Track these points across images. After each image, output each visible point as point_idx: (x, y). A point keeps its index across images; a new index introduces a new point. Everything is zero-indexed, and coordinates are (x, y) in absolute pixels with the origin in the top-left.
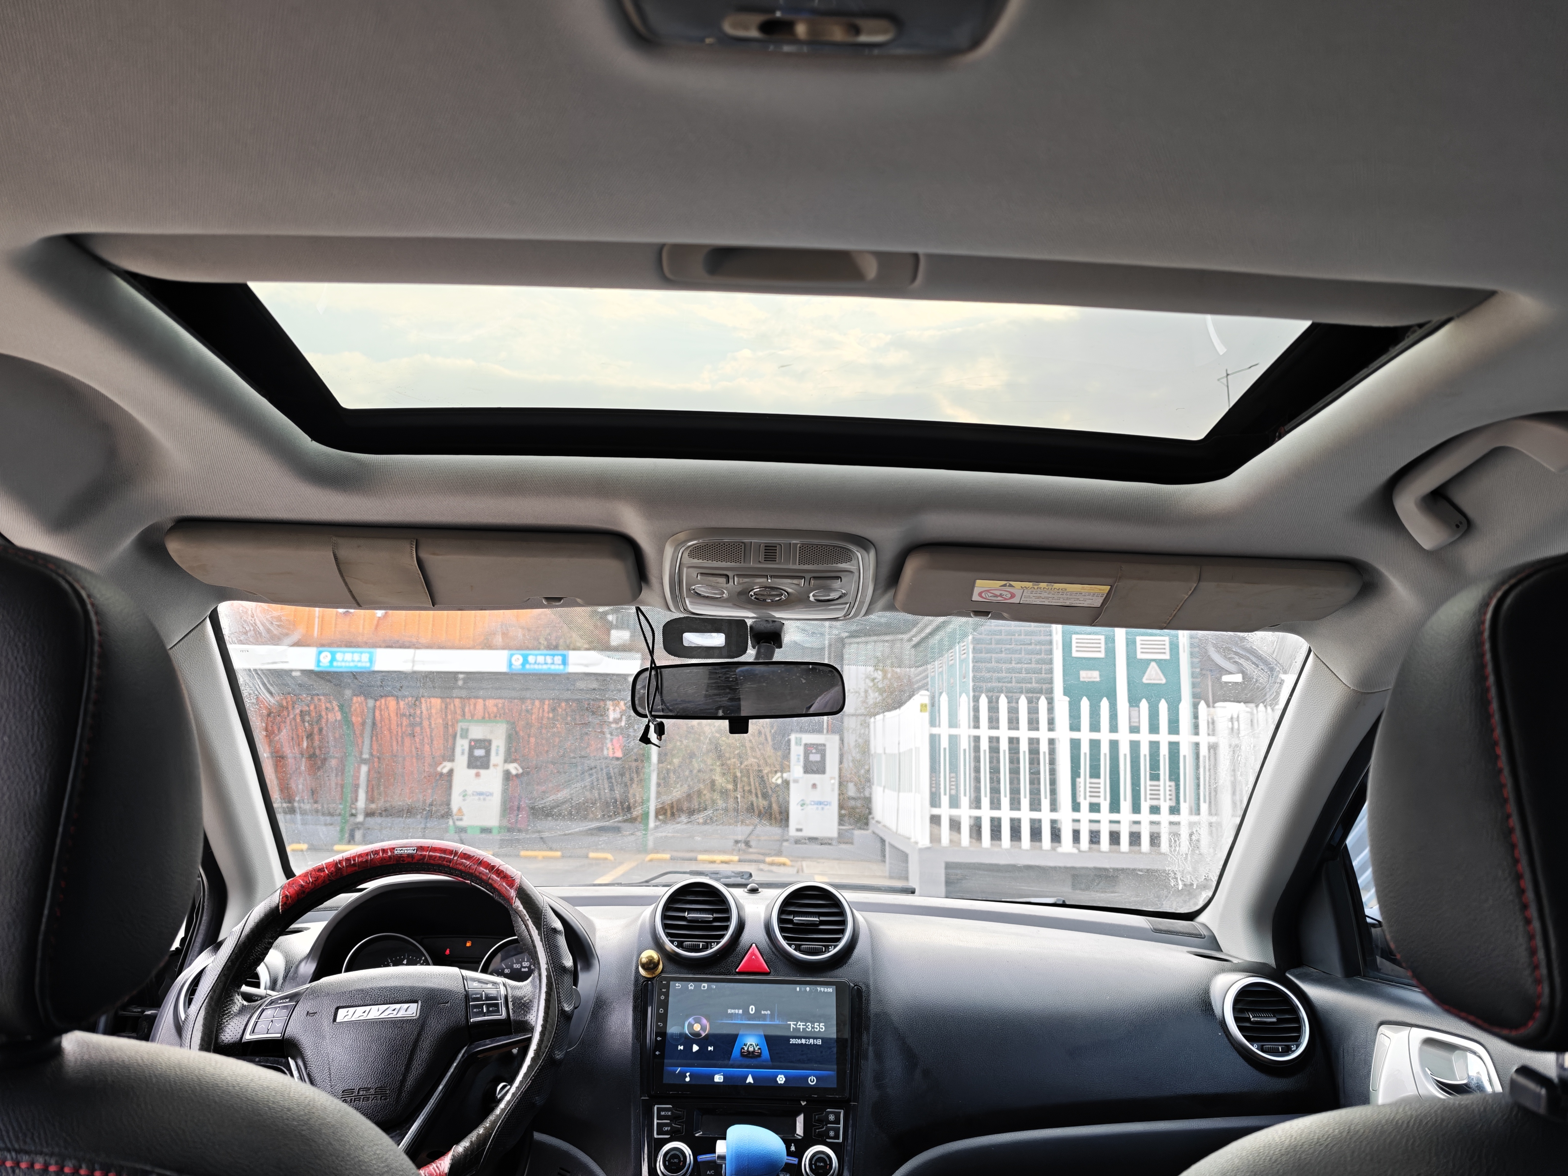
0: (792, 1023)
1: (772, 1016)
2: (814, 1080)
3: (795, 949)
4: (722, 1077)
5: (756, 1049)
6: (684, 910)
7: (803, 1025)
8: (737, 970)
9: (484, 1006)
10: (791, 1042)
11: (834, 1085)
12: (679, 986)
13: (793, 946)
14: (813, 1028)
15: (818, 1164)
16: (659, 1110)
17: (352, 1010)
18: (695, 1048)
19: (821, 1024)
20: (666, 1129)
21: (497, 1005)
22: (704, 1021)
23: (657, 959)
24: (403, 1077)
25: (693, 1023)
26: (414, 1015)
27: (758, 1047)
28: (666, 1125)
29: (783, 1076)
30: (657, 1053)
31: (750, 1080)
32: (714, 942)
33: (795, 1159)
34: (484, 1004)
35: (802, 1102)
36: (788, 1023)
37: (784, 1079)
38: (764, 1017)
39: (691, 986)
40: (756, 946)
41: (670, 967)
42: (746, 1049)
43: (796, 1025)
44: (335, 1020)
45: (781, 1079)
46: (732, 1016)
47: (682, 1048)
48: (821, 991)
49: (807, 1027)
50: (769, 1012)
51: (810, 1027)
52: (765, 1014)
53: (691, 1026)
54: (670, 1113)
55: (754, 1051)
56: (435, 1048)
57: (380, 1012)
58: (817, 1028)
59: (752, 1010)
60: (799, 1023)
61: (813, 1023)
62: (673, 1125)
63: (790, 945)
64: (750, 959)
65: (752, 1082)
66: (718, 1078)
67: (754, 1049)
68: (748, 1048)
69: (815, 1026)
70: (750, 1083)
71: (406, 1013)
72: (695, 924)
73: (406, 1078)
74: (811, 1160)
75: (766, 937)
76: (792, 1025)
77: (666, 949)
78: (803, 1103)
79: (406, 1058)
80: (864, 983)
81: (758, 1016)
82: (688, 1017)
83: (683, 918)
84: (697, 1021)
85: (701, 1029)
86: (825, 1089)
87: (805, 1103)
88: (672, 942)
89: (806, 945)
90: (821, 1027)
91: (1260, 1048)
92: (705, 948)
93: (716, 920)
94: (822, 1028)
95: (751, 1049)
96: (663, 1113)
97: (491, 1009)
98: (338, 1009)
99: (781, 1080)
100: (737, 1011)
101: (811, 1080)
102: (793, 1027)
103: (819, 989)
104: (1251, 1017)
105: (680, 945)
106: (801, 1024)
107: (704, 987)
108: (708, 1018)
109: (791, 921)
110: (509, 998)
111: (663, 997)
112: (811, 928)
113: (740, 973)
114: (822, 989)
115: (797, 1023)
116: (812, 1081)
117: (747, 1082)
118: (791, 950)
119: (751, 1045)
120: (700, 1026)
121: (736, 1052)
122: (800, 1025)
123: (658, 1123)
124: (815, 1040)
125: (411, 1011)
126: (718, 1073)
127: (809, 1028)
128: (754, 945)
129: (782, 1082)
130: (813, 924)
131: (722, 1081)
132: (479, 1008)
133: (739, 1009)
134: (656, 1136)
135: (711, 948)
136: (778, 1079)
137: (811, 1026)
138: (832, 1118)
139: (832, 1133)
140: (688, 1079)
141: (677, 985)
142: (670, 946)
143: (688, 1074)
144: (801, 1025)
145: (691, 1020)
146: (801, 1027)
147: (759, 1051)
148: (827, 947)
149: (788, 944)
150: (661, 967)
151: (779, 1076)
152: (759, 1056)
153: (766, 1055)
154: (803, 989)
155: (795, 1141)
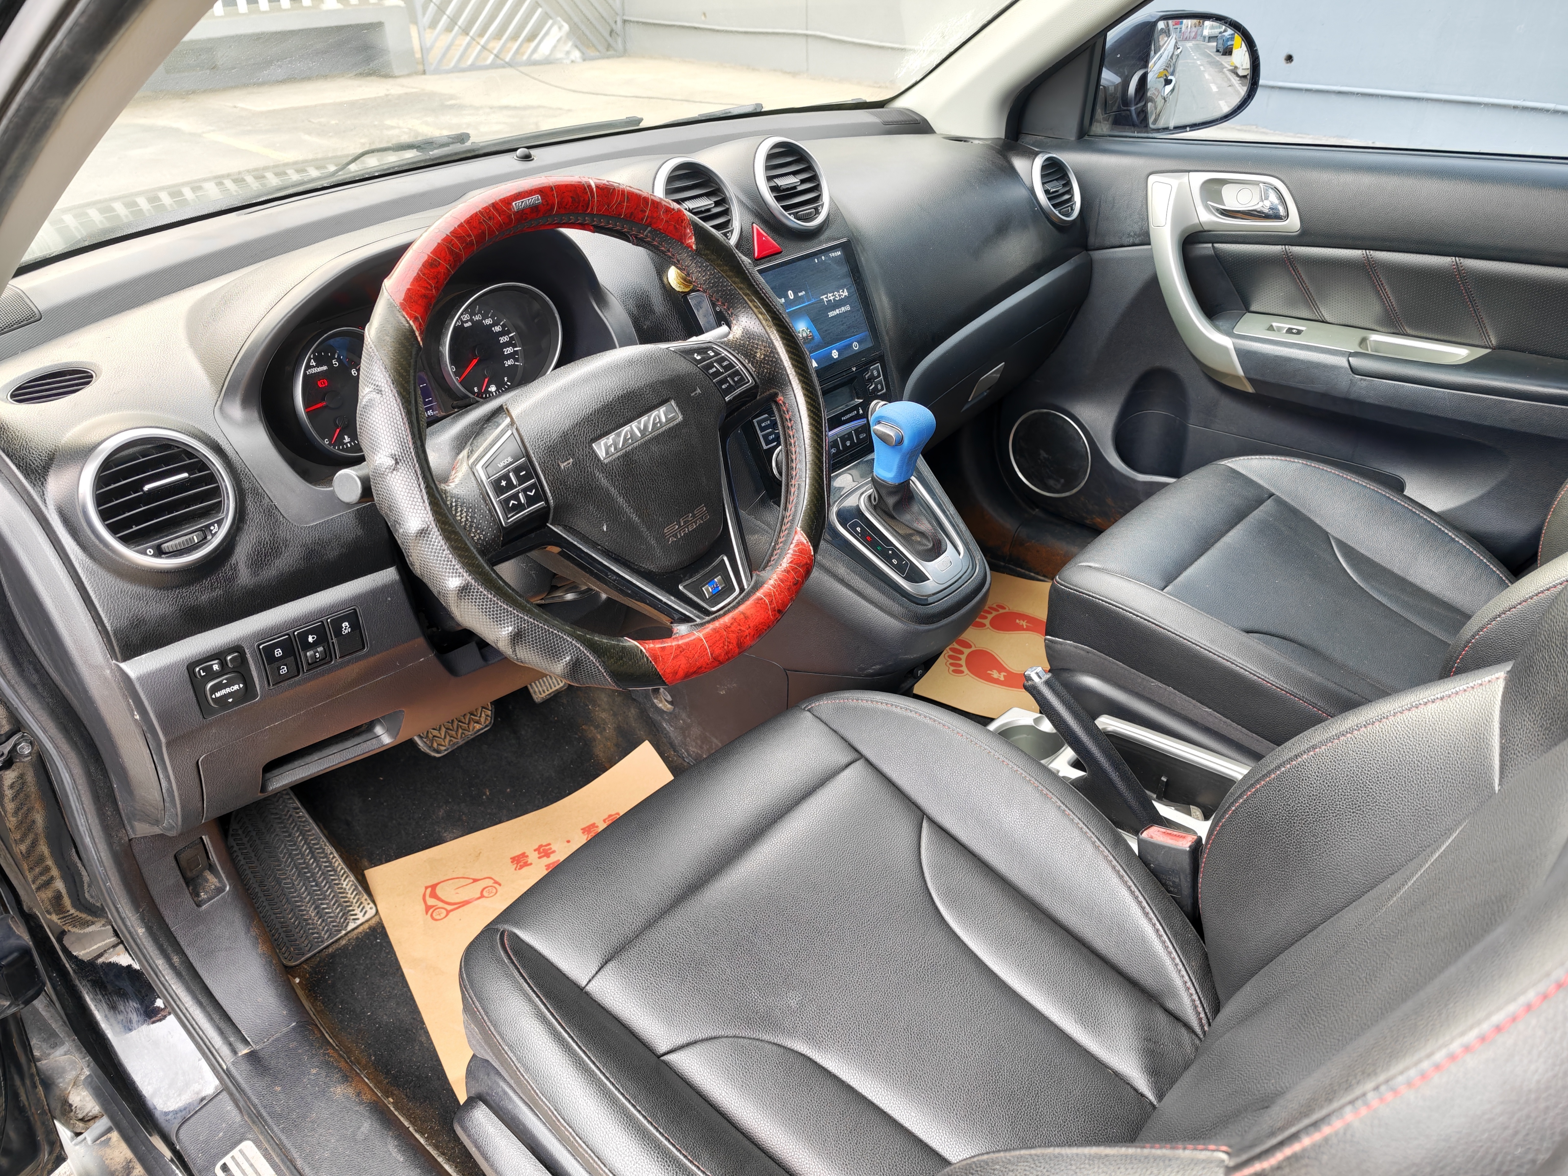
0: (824, 297)
1: (808, 297)
3: (798, 219)
5: (809, 333)
10: (830, 317)
11: (869, 344)
13: (795, 216)
14: (840, 295)
16: (759, 423)
19: (844, 290)
20: (771, 438)
27: (809, 330)
28: (769, 434)
29: (835, 351)
31: (814, 365)
33: (864, 420)
35: (854, 368)
36: (821, 297)
37: (837, 353)
38: (802, 299)
42: (801, 336)
43: (827, 298)
48: (833, 257)
49: (835, 296)
50: (804, 292)
52: (802, 296)
54: (769, 422)
55: (807, 336)
58: (842, 295)
59: (791, 295)
61: (838, 291)
62: (774, 432)
63: (792, 215)
64: (760, 243)
65: (816, 366)
76: (825, 299)
81: (797, 299)
86: (868, 349)
87: (856, 368)
89: (803, 212)
90: (844, 292)
94: (846, 294)
95: (805, 335)
96: (763, 425)
99: (835, 354)
100: (781, 301)
101: (854, 346)
102: (826, 301)
103: (831, 255)
106: (831, 295)
112: (796, 190)
114: (833, 254)
115: (827, 295)
116: (856, 346)
117: (813, 367)
118: (794, 221)
119: (803, 330)
123: (763, 436)
124: (846, 307)
127: (837, 297)
129: (837, 357)
133: (782, 298)
134: (766, 448)
136: (832, 355)
137: (838, 295)
138: (874, 373)
139: (878, 387)
144: (831, 297)
146: (832, 298)
147: (812, 334)
148: (816, 208)
151: (833, 352)
152: (813, 338)
153: (818, 337)
154: (820, 260)
155: (860, 405)
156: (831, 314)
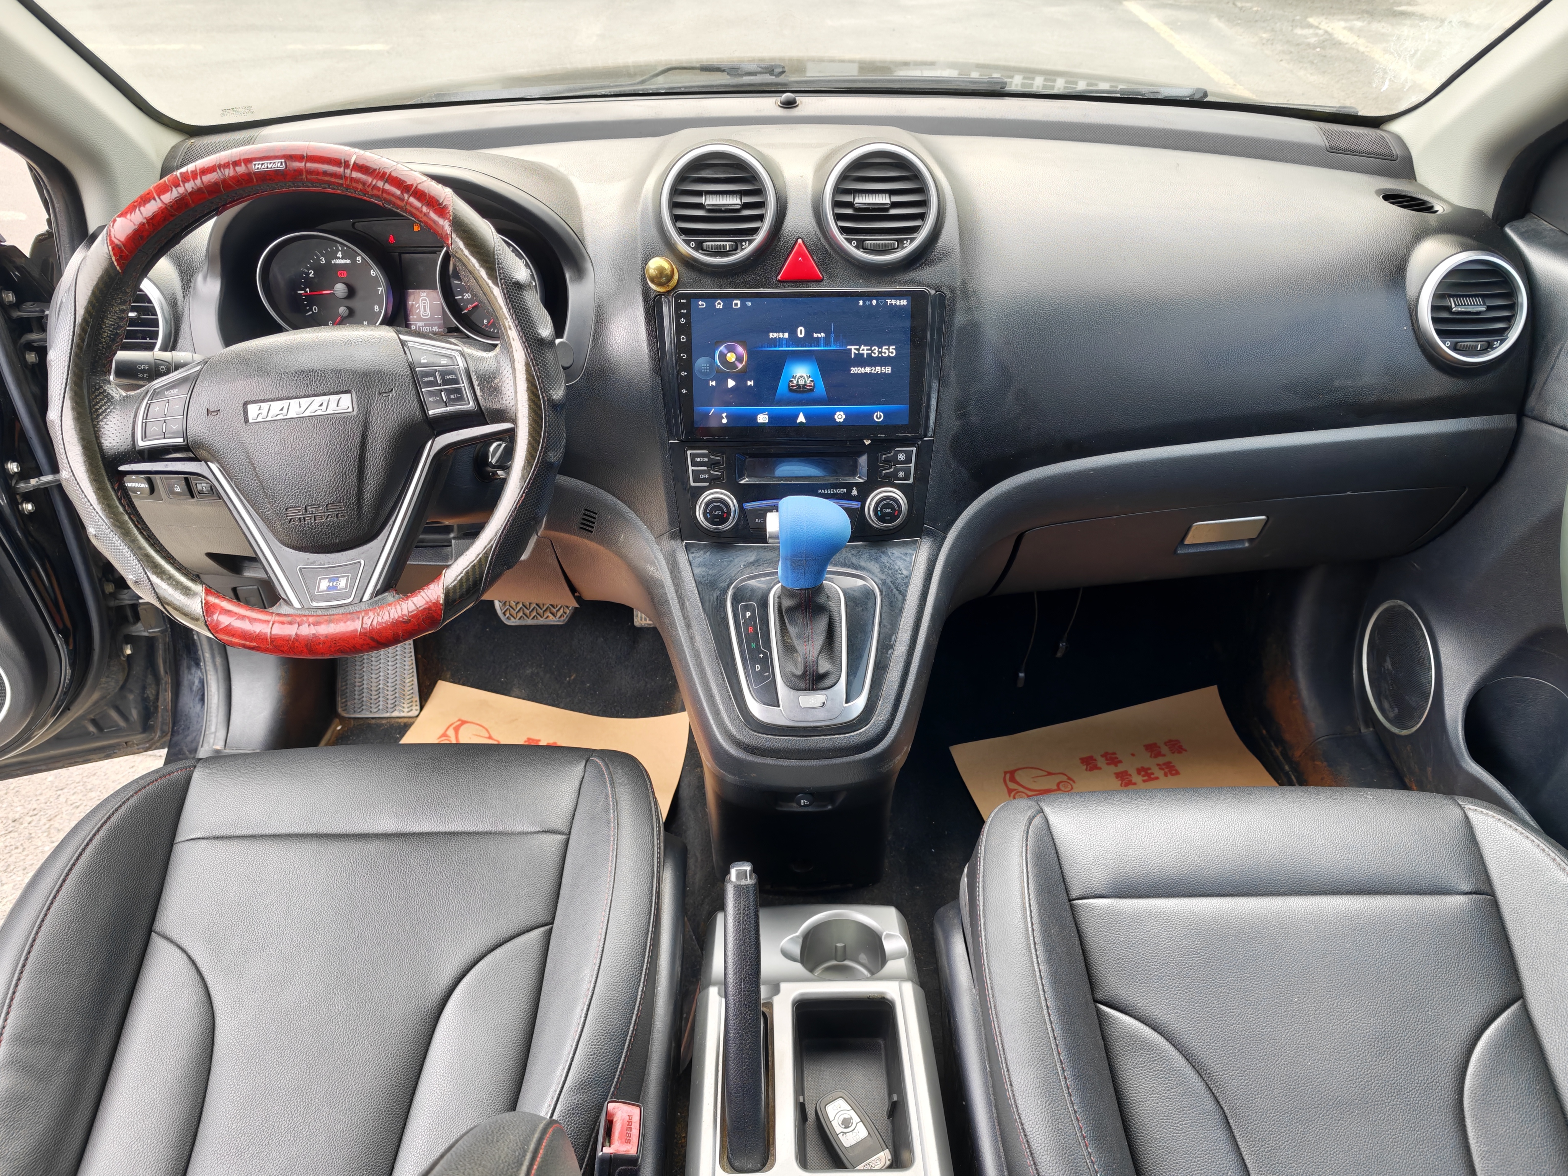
0: (853, 347)
1: (827, 341)
2: (880, 416)
3: (857, 247)
4: (767, 416)
5: (808, 382)
6: (699, 193)
7: (868, 350)
8: (779, 277)
9: (443, 393)
10: (852, 372)
11: (904, 420)
12: (703, 305)
13: (854, 243)
14: (880, 352)
15: (885, 510)
16: (693, 456)
17: (265, 406)
18: (731, 383)
19: (891, 347)
20: (704, 476)
21: (458, 391)
22: (740, 349)
23: (670, 269)
24: (358, 489)
25: (725, 351)
26: (350, 410)
27: (810, 379)
28: (703, 472)
29: (842, 413)
30: (684, 391)
31: (801, 419)
32: (745, 241)
33: (856, 503)
34: (441, 390)
35: (865, 441)
36: (848, 347)
37: (844, 417)
38: (817, 341)
39: (719, 304)
40: (803, 242)
41: (689, 275)
42: (795, 382)
43: (858, 350)
44: (246, 421)
45: (840, 417)
46: (775, 342)
47: (714, 383)
48: (891, 304)
49: (872, 351)
50: (823, 335)
51: (876, 351)
52: (818, 338)
53: (723, 356)
54: (706, 459)
55: (806, 385)
56: (390, 451)
57: (303, 408)
58: (885, 353)
59: (801, 332)
60: (863, 347)
61: (880, 347)
62: (712, 472)
63: (849, 241)
64: (795, 262)
65: (804, 421)
66: (762, 419)
67: (805, 382)
68: (798, 382)
69: (884, 351)
70: (801, 423)
71: (338, 408)
72: (718, 215)
73: (362, 490)
74: (877, 504)
75: (816, 227)
76: (853, 351)
77: (680, 252)
78: (867, 442)
79: (354, 467)
80: (949, 287)
81: (809, 339)
82: (718, 343)
83: (700, 206)
84: (731, 349)
85: (737, 359)
86: (895, 426)
87: (870, 442)
88: (688, 242)
89: (872, 241)
90: (891, 350)
91: (1452, 347)
92: (735, 249)
93: (746, 206)
94: (892, 353)
95: (801, 383)
96: (698, 460)
97: (452, 396)
98: (245, 404)
100: (781, 335)
101: (877, 416)
102: (855, 353)
103: (889, 301)
104: (1453, 305)
105: (699, 247)
106: (866, 348)
107: (736, 304)
108: (743, 344)
109: (850, 205)
110: (471, 372)
111: (683, 321)
112: (878, 213)
113: (783, 282)
114: (894, 302)
115: (860, 347)
116: (879, 417)
117: (798, 421)
118: (851, 248)
119: (801, 377)
120: (734, 356)
121: (782, 387)
122: (863, 350)
123: (693, 470)
124: (883, 368)
125: (345, 403)
126: (762, 412)
127: (875, 354)
128: (800, 241)
129: (842, 420)
130: (882, 208)
131: (767, 421)
132: (436, 396)
133: (783, 332)
134: (692, 484)
135: (742, 249)
136: (836, 417)
137: (878, 351)
138: (901, 457)
139: (901, 474)
140: (725, 421)
141: (700, 303)
142: (685, 249)
143: (724, 415)
144: (865, 350)
145: (722, 348)
146: (865, 352)
147: (812, 384)
148: (900, 241)
149: (847, 239)
150: (676, 277)
151: (838, 413)
152: (812, 390)
153: (821, 389)
154: (867, 303)
155: (857, 485)
156: (854, 370)
